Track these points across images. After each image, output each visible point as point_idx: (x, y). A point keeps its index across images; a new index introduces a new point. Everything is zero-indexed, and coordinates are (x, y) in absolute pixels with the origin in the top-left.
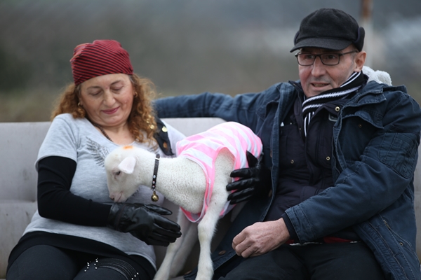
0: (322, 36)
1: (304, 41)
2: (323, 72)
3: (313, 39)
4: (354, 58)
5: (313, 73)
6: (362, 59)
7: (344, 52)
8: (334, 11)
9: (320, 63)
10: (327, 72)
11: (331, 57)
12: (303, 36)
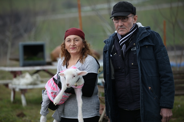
0: (120, 11)
1: (114, 14)
2: (122, 24)
3: (117, 13)
4: (133, 18)
5: (119, 25)
6: (136, 18)
7: (129, 16)
8: (124, 2)
9: (121, 21)
10: (124, 24)
11: (125, 19)
12: (114, 12)
